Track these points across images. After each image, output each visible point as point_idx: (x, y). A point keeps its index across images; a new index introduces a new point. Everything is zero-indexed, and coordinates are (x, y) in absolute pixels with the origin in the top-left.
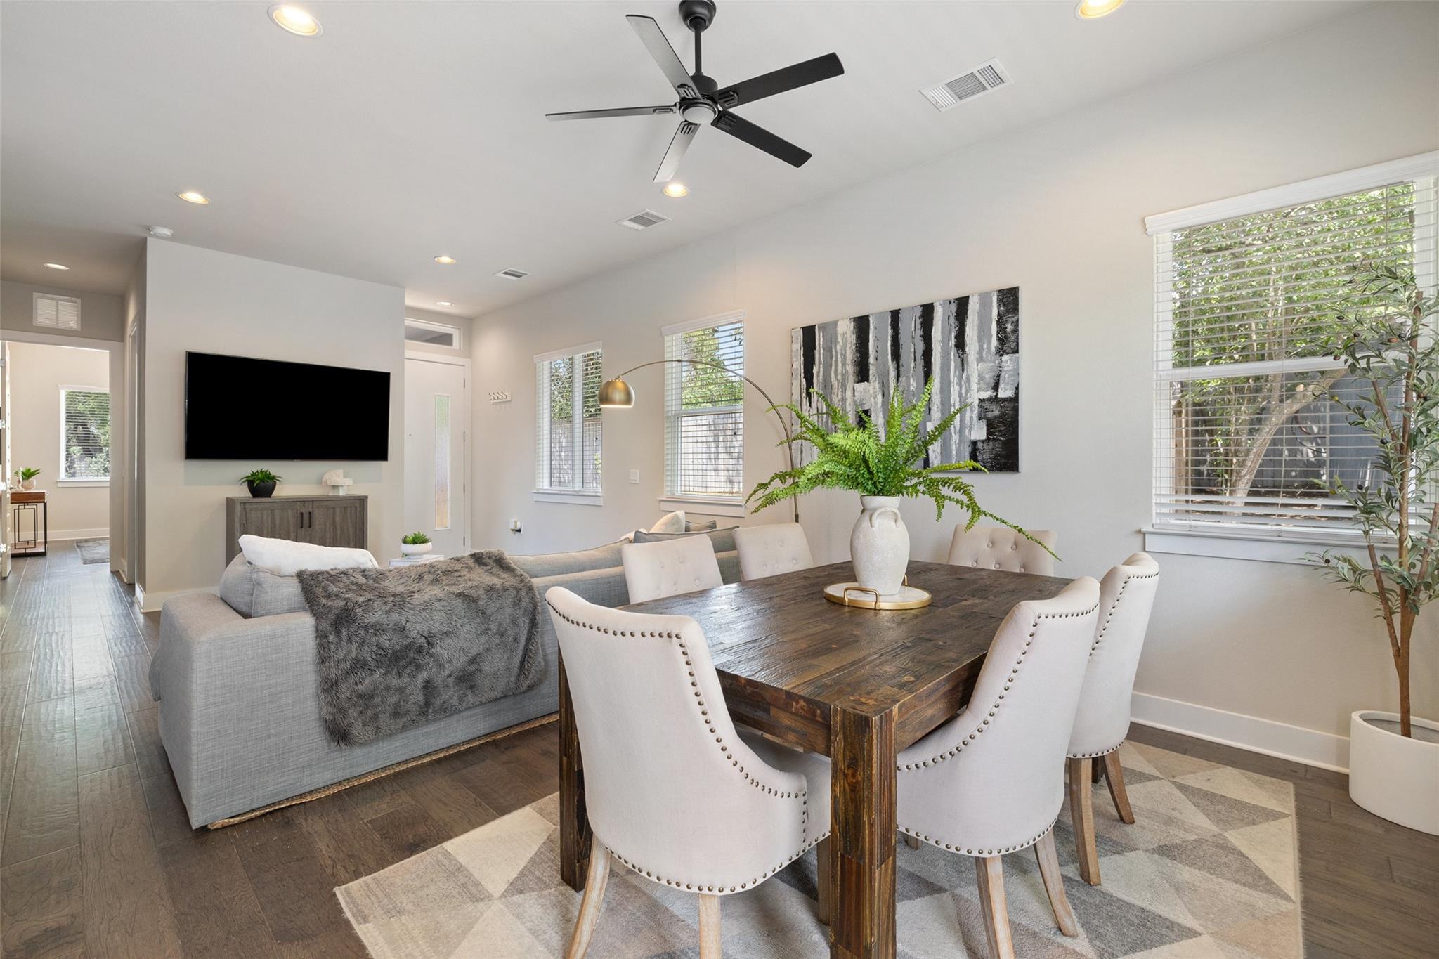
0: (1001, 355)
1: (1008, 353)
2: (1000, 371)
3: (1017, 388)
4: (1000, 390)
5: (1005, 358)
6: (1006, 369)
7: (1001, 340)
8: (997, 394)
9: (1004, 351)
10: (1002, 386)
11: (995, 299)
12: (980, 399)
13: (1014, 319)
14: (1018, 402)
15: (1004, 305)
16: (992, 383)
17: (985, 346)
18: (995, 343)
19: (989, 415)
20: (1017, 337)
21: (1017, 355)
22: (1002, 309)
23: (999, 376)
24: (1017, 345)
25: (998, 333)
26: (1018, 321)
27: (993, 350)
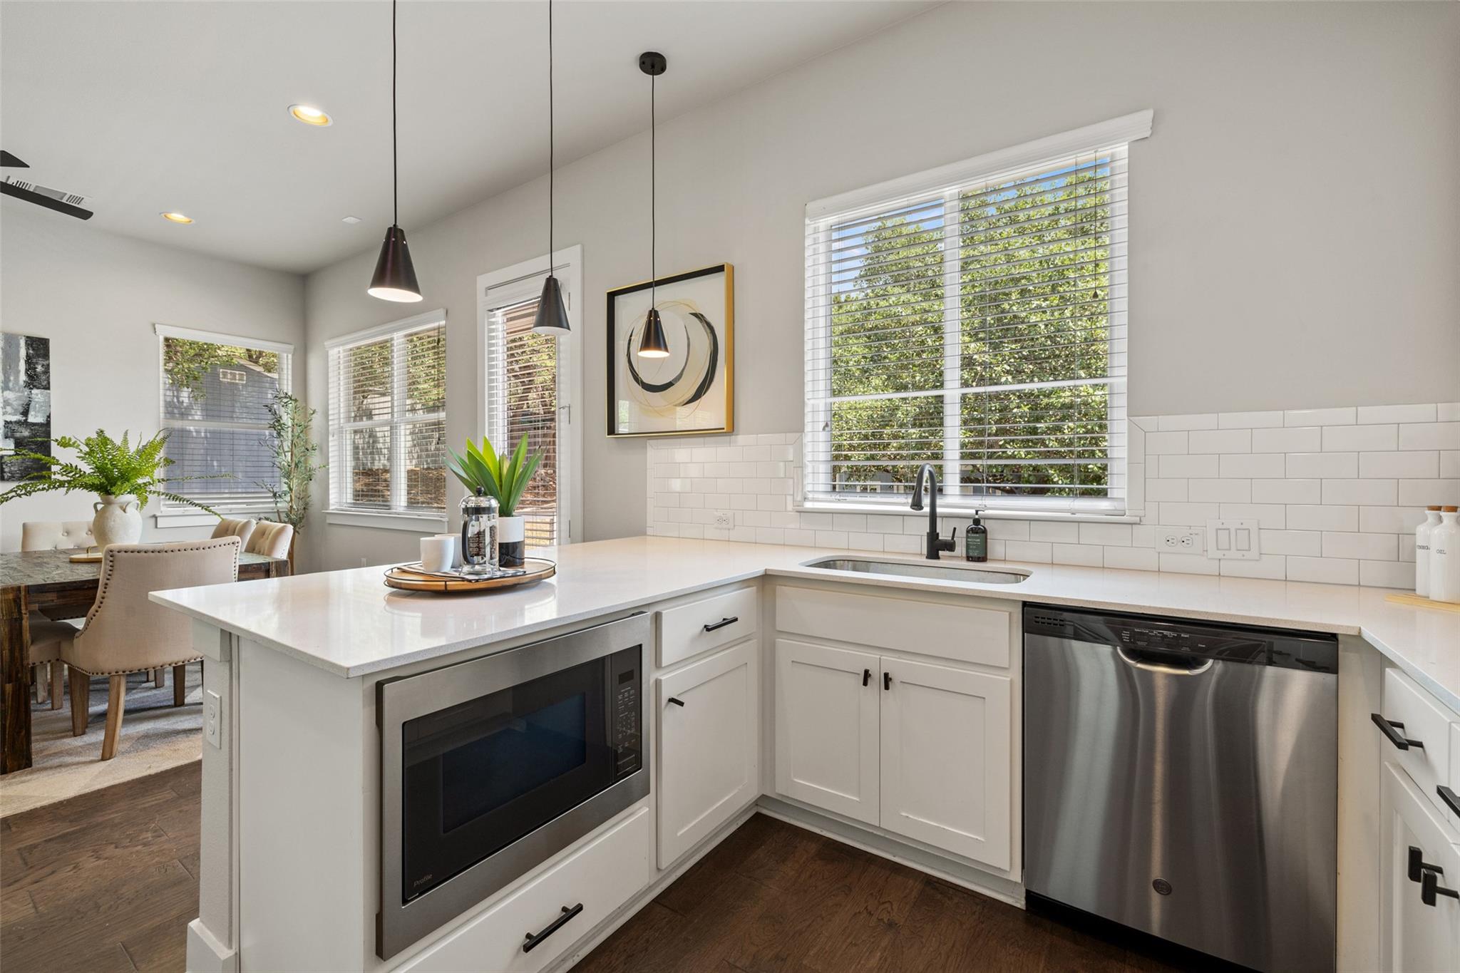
0: (32, 389)
1: (38, 388)
2: (30, 401)
3: (49, 417)
4: (30, 416)
5: (35, 391)
6: (36, 400)
7: (29, 376)
8: (27, 419)
9: (35, 386)
10: (32, 413)
11: (22, 343)
12: (5, 421)
13: (45, 363)
14: (50, 427)
15: (33, 350)
16: (21, 409)
17: (12, 378)
18: (23, 377)
19: (18, 435)
20: (49, 377)
21: (48, 391)
22: (31, 352)
23: (28, 405)
24: (49, 383)
25: (27, 370)
26: (48, 365)
27: (21, 383)
